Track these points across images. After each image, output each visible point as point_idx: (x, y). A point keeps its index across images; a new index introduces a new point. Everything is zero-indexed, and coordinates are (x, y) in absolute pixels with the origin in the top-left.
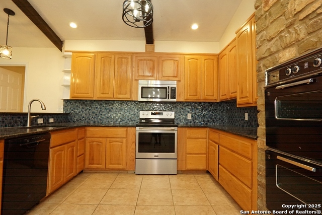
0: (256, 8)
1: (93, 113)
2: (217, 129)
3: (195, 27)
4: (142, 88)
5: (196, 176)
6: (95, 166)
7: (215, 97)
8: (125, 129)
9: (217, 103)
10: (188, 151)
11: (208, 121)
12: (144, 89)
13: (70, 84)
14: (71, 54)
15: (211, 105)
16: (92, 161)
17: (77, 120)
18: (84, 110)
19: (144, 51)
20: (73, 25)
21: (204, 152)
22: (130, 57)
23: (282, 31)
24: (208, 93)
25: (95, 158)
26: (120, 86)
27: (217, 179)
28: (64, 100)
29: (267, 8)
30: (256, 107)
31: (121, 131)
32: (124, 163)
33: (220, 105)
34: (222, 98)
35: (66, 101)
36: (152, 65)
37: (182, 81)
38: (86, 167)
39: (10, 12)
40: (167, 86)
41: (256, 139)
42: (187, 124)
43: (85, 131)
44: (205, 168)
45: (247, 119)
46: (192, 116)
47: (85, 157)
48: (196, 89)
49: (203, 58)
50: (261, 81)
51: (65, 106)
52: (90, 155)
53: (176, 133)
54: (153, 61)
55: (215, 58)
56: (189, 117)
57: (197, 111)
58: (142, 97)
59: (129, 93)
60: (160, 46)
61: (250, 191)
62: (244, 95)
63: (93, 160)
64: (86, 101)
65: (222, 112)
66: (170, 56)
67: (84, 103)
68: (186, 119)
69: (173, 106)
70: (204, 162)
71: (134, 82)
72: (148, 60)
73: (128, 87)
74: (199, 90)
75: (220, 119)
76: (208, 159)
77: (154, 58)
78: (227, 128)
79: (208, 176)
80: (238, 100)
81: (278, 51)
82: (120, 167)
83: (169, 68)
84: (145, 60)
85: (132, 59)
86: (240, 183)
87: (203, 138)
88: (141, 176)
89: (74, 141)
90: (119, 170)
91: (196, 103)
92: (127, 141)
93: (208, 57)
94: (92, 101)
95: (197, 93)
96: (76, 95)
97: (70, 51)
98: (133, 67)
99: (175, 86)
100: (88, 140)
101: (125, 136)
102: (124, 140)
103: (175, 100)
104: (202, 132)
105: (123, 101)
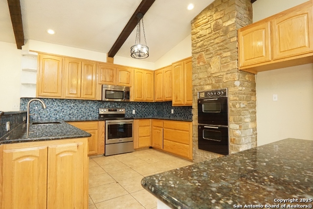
4: (106, 90)
7: (152, 99)
8: (96, 123)
9: (153, 103)
11: (145, 115)
12: (107, 92)
13: (36, 83)
14: (37, 54)
19: (106, 62)
21: (148, 135)
22: (94, 65)
26: (87, 88)
27: (162, 149)
28: (21, 98)
29: (199, 65)
30: (192, 106)
32: (96, 149)
34: (157, 100)
35: (24, 99)
36: (112, 73)
37: (132, 87)
40: (124, 90)
41: (191, 121)
42: (132, 117)
44: (149, 145)
45: (172, 112)
46: (136, 112)
49: (146, 72)
50: (195, 95)
51: (22, 104)
53: (132, 123)
54: (113, 70)
55: (152, 73)
56: (134, 112)
57: (139, 108)
58: (106, 98)
59: (94, 94)
62: (178, 99)
68: (132, 114)
71: (98, 85)
72: (109, 69)
73: (94, 89)
74: (143, 94)
80: (174, 102)
81: (203, 85)
82: (93, 152)
83: (124, 77)
84: (106, 68)
85: (96, 67)
87: (148, 126)
91: (138, 102)
92: (98, 132)
93: (148, 72)
95: (142, 96)
97: (36, 52)
98: (97, 73)
101: (97, 128)
102: (96, 131)
103: (129, 101)
105: (84, 101)
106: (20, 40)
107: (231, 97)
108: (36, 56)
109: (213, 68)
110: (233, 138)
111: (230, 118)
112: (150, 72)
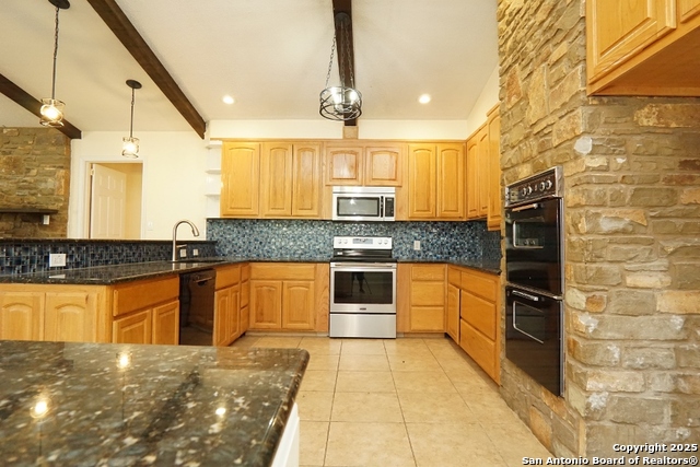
0: (501, 99)
1: (256, 240)
2: (466, 266)
3: (425, 99)
4: (339, 198)
5: (428, 341)
6: (264, 325)
7: (460, 213)
8: (312, 266)
9: (465, 223)
10: (413, 302)
11: (449, 253)
12: (341, 201)
13: (219, 193)
14: (220, 143)
15: (455, 227)
16: (260, 317)
17: (230, 253)
18: (240, 236)
19: (341, 137)
20: (228, 100)
21: (439, 303)
22: (317, 148)
23: (521, 142)
24: (449, 207)
25: (265, 311)
26: (302, 196)
27: (457, 341)
28: (208, 220)
29: (510, 107)
30: (500, 232)
31: (305, 270)
32: (312, 319)
33: (469, 227)
34: (472, 215)
35: (211, 221)
36: (354, 161)
37: (405, 187)
38: (252, 326)
39: (134, 84)
40: (379, 196)
41: (499, 274)
42: (413, 258)
43: (250, 268)
44: (441, 328)
46: (422, 245)
47: (249, 309)
48: (428, 200)
49: (440, 147)
51: (208, 230)
52: (257, 307)
53: (394, 271)
54: (356, 154)
55: (460, 148)
56: (417, 246)
57: (431, 236)
58: (339, 215)
59: (316, 207)
60: (368, 129)
61: (493, 344)
62: (495, 212)
63: (262, 314)
64: (244, 220)
65: (473, 238)
66: (383, 145)
67: (240, 224)
68: (411, 251)
69: (389, 228)
70: (440, 318)
71: (325, 189)
72: (348, 152)
73: (316, 197)
74: (432, 201)
75: (469, 250)
76: (446, 314)
77: (356, 150)
78: (481, 266)
79: (446, 341)
80: (489, 220)
81: (517, 165)
82: (305, 326)
83: (382, 164)
84: (342, 152)
85: (320, 151)
86: (484, 338)
87: (438, 281)
88: (339, 342)
89: (237, 284)
90: (304, 331)
91: (428, 222)
92: (315, 284)
93: (447, 146)
94: (255, 221)
95: (428, 207)
96: (230, 211)
97: (220, 139)
98: (323, 164)
99: (393, 196)
100: (254, 283)
101: (312, 278)
102: (312, 282)
103: (392, 219)
104: (437, 271)
105: (305, 221)
106: (199, 125)
107: (568, 196)
108: (220, 146)
109: (533, 107)
110: (573, 337)
111: (569, 269)
112: (453, 146)
